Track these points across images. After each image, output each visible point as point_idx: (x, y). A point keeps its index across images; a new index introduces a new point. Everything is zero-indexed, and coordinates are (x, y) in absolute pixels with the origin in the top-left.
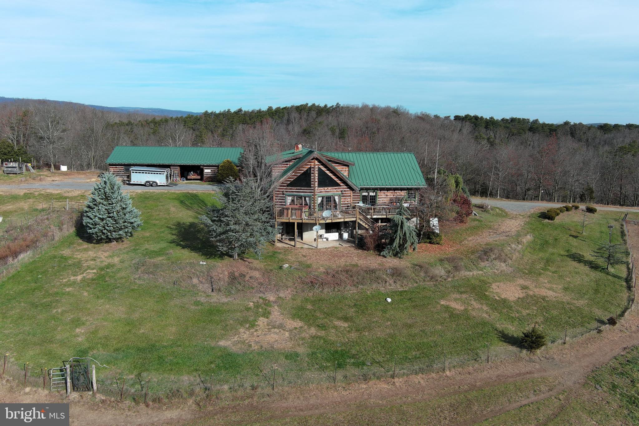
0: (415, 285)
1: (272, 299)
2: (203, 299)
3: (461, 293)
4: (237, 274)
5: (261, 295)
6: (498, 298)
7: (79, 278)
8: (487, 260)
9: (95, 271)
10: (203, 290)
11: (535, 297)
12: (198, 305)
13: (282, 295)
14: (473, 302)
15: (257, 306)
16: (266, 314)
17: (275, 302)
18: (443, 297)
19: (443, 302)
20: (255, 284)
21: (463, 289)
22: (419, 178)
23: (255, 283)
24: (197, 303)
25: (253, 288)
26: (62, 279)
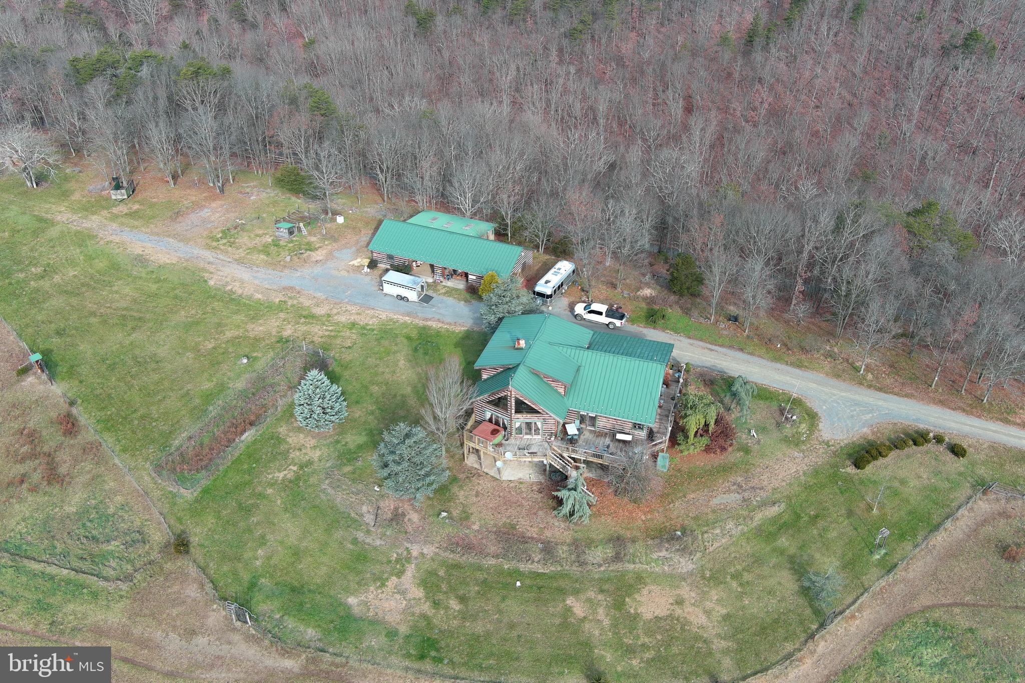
0: (559, 569)
1: (415, 553)
2: (360, 535)
3: (602, 591)
4: (400, 511)
5: (408, 545)
6: (632, 611)
7: (281, 475)
8: (667, 550)
9: (295, 468)
10: (367, 521)
11: (677, 620)
12: (353, 544)
13: (425, 551)
14: (601, 611)
15: (397, 561)
16: (400, 574)
17: (416, 558)
18: (576, 592)
19: (569, 601)
20: (410, 529)
21: (606, 587)
22: (650, 412)
23: (410, 527)
24: (355, 541)
25: (406, 532)
26: (269, 474)
